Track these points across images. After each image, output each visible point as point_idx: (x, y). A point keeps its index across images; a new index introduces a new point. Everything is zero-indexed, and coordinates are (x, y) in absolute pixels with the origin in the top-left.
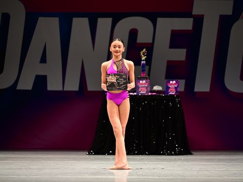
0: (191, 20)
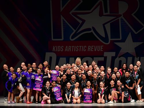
0: (103, 58)
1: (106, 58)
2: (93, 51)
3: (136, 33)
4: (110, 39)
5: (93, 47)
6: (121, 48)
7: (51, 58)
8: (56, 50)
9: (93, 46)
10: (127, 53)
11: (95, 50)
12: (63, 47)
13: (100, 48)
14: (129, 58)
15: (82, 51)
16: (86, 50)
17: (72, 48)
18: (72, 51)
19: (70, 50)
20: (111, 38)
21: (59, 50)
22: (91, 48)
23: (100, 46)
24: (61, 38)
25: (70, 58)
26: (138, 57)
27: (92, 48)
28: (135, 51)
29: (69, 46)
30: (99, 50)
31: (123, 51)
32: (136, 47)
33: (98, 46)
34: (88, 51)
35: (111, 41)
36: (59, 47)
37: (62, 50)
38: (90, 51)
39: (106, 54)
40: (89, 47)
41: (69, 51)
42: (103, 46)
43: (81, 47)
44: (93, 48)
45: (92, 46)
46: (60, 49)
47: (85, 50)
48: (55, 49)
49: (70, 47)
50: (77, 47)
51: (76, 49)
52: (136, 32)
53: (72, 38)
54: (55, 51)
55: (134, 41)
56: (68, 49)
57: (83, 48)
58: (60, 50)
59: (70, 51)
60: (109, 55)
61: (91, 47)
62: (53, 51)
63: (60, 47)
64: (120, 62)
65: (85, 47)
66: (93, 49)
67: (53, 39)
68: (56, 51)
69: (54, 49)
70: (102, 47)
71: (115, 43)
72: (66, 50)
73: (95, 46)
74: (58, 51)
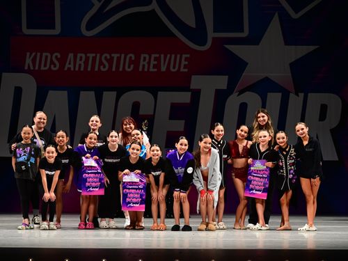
0: (189, 93)
1: (196, 94)
2: (156, 70)
3: (294, 16)
4: (211, 35)
5: (156, 59)
6: (247, 64)
7: (18, 91)
8: (34, 66)
9: (157, 55)
10: (267, 79)
11: (163, 69)
12: (59, 56)
13: (178, 63)
14: (270, 95)
15: (121, 69)
16: (132, 66)
17: (87, 58)
18: (89, 69)
19: (80, 65)
20: (214, 32)
21: (45, 66)
22: (149, 63)
23: (178, 56)
24: (53, 27)
25: (82, 93)
26: (301, 95)
27: (153, 62)
28: (290, 74)
29: (79, 55)
30: (174, 67)
31: (251, 74)
32: (293, 60)
33: (173, 56)
34: (140, 70)
35: (214, 39)
36: (44, 54)
37: (55, 67)
38: (146, 70)
39: (197, 81)
40: (142, 59)
41: (77, 69)
42: (188, 56)
43: (119, 59)
44: (156, 62)
45: (153, 56)
46: (48, 61)
47: (129, 67)
48: (34, 61)
49: (81, 57)
50: (106, 57)
51: (101, 63)
52: (296, 12)
53: (89, 27)
54: (32, 68)
55: (287, 43)
56: (76, 62)
57: (124, 62)
58: (48, 66)
59: (82, 69)
60: (208, 85)
61: (150, 58)
62: (26, 68)
63: (49, 55)
64: (243, 107)
65: (131, 57)
66: (158, 66)
67: (26, 31)
68: (37, 68)
69: (28, 61)
70: (185, 61)
71: (226, 46)
72: (67, 66)
73: (162, 56)
74: (43, 68)
